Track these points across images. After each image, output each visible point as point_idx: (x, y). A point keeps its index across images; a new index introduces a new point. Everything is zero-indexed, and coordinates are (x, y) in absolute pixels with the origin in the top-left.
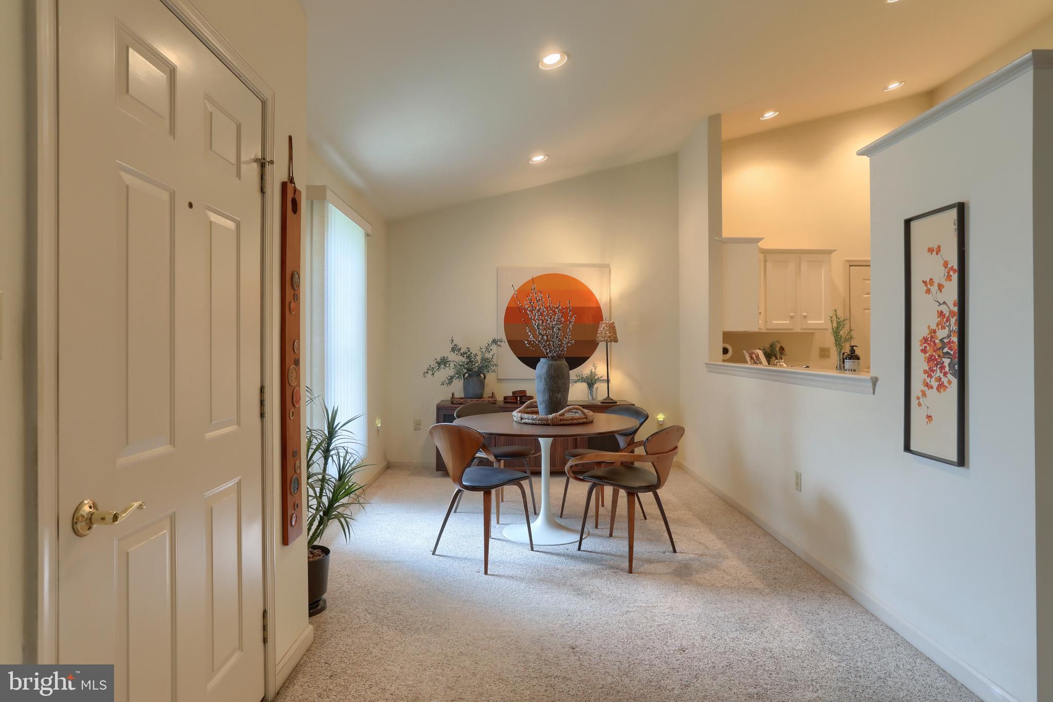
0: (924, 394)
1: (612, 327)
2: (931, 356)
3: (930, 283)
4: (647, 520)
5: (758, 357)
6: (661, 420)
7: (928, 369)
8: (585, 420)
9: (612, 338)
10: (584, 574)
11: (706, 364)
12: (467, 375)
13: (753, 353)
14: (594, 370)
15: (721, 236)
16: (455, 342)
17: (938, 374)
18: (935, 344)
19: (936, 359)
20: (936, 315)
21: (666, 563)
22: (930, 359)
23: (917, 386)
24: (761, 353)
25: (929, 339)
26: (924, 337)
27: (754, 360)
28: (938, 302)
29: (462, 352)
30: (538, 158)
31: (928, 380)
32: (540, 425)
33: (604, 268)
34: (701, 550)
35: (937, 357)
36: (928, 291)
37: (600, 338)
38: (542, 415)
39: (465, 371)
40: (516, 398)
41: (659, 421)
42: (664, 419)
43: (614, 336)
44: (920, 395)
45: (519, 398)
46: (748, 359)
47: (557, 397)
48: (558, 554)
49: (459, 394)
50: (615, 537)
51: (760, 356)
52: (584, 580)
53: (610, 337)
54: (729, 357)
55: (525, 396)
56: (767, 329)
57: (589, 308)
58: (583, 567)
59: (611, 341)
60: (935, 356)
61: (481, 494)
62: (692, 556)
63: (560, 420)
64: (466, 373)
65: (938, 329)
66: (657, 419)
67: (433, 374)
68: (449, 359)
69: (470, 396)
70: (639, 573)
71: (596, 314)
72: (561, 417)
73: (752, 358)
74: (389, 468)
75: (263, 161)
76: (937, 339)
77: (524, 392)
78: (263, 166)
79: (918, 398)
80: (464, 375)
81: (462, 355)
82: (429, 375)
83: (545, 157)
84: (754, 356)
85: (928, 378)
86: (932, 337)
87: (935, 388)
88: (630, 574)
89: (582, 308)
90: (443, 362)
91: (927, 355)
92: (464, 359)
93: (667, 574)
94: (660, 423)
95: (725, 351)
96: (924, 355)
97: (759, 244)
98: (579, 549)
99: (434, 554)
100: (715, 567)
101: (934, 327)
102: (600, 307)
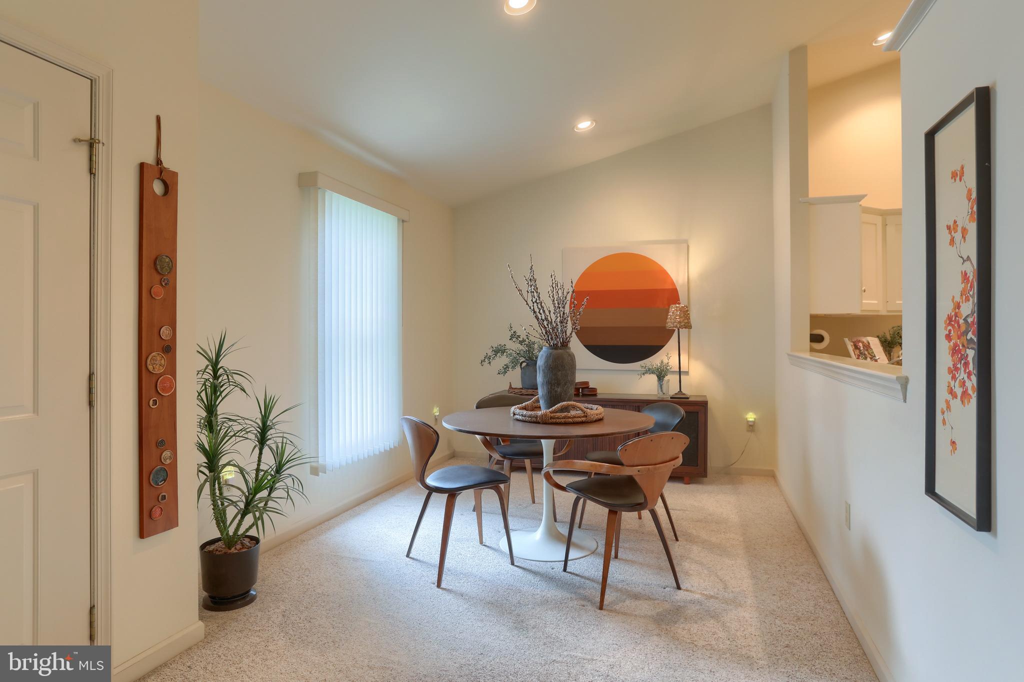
0: (949, 407)
1: (685, 313)
2: (956, 345)
3: (954, 229)
4: (678, 543)
5: (867, 346)
6: (751, 420)
7: (952, 367)
8: (584, 419)
9: (683, 324)
10: (545, 602)
11: (789, 355)
12: (524, 364)
13: (859, 341)
14: (666, 361)
15: (807, 195)
16: (514, 330)
17: (962, 375)
18: (959, 326)
19: (960, 351)
20: (959, 278)
21: (656, 602)
22: (955, 351)
23: (942, 394)
24: (875, 343)
25: (953, 319)
26: (948, 315)
27: (860, 350)
28: (961, 257)
29: (521, 339)
30: (584, 125)
31: (952, 383)
32: (530, 422)
33: (682, 245)
34: (716, 590)
35: (961, 348)
36: (952, 242)
37: (669, 324)
38: (543, 411)
39: (524, 360)
40: (579, 389)
41: (748, 422)
42: (755, 419)
43: (686, 321)
44: (944, 407)
45: (581, 389)
46: (850, 348)
47: (556, 391)
48: (535, 573)
49: (518, 384)
50: (620, 559)
51: (871, 345)
52: (538, 609)
53: (680, 322)
54: (825, 346)
55: (588, 388)
56: (888, 311)
57: (664, 290)
58: (553, 593)
59: (681, 327)
60: (959, 346)
61: (445, 496)
62: (697, 596)
63: (551, 418)
64: (524, 362)
65: (962, 302)
66: (747, 419)
67: (490, 363)
68: (507, 347)
69: (527, 387)
70: (611, 611)
71: (672, 295)
72: (552, 415)
73: (856, 347)
74: (454, 457)
75: (92, 141)
76: (961, 318)
77: (587, 383)
78: (91, 146)
79: (943, 413)
80: (521, 364)
81: (521, 343)
82: (486, 363)
83: (592, 123)
84: (861, 344)
85: (952, 381)
86: (956, 315)
87: (959, 397)
88: (599, 611)
89: (656, 290)
90: (499, 351)
91: (952, 343)
92: (523, 348)
93: (645, 617)
94: (751, 424)
95: (816, 339)
96: (949, 344)
97: (861, 203)
98: (565, 570)
99: (408, 556)
100: (715, 616)
101: (958, 299)
102: (676, 289)
